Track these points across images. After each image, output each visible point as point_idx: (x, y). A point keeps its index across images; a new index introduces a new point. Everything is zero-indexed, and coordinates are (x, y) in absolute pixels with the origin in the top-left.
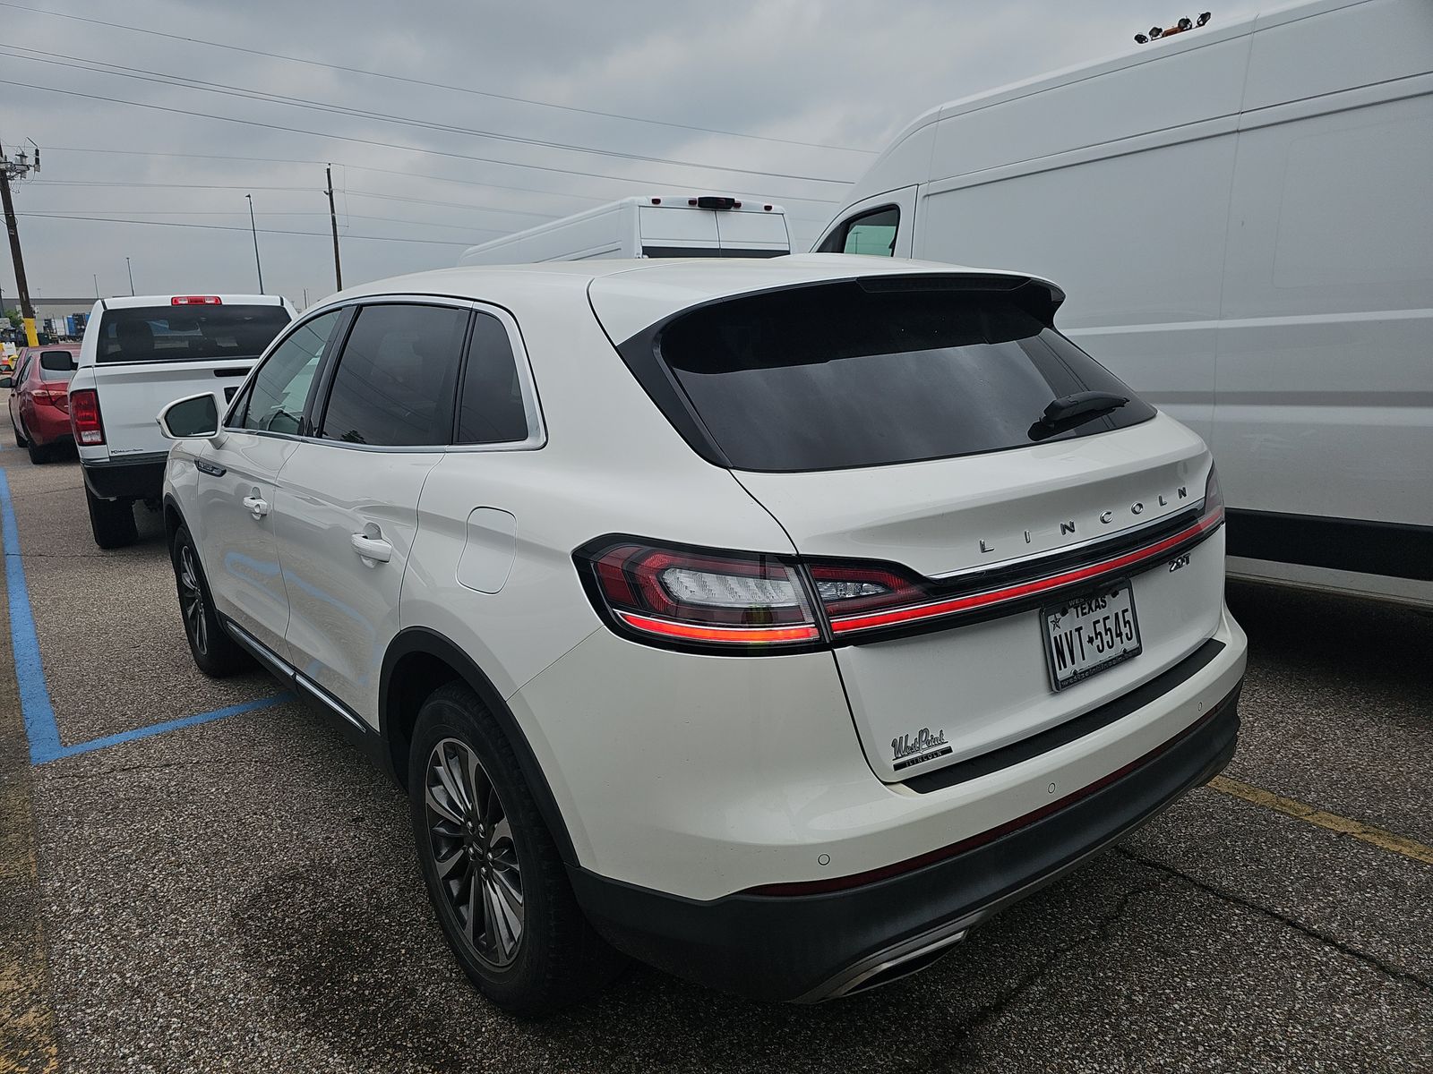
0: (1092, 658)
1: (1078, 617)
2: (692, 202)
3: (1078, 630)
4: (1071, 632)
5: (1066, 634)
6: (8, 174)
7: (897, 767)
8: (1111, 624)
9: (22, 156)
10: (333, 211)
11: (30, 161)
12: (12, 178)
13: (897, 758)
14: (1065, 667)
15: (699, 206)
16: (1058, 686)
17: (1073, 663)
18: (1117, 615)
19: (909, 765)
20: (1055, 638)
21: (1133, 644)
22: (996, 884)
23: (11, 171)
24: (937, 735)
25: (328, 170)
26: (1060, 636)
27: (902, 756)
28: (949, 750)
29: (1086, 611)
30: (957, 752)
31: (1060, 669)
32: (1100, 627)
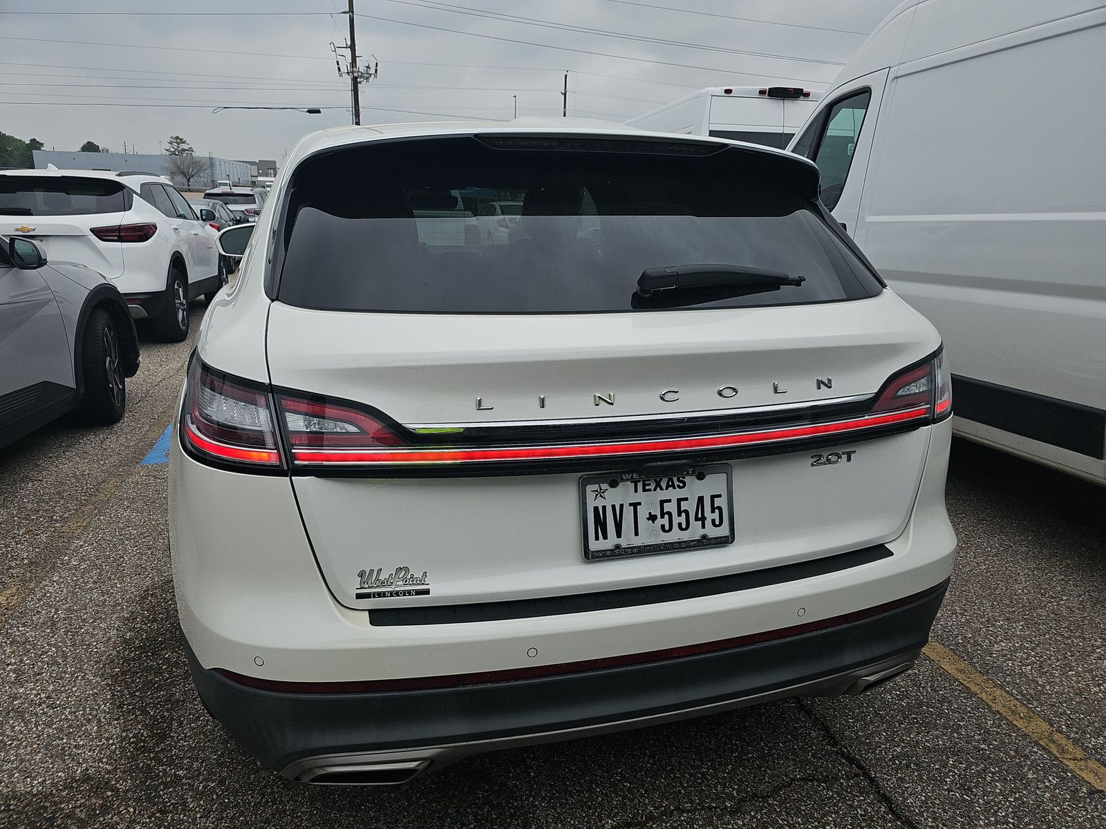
0: (650, 534)
1: (636, 491)
2: (762, 92)
3: (635, 505)
4: (622, 506)
5: (614, 507)
6: (358, 80)
7: (359, 596)
8: (690, 506)
9: (368, 67)
10: (565, 107)
11: (372, 71)
12: (360, 82)
13: (362, 588)
14: (605, 537)
15: (769, 95)
16: (590, 556)
17: (619, 535)
18: (701, 499)
19: (374, 597)
20: (596, 509)
21: (724, 531)
22: (459, 727)
23: (361, 77)
24: (418, 575)
25: (566, 76)
26: (604, 508)
27: (369, 587)
28: (427, 592)
29: (652, 487)
30: (435, 595)
31: (597, 538)
32: (671, 507)
